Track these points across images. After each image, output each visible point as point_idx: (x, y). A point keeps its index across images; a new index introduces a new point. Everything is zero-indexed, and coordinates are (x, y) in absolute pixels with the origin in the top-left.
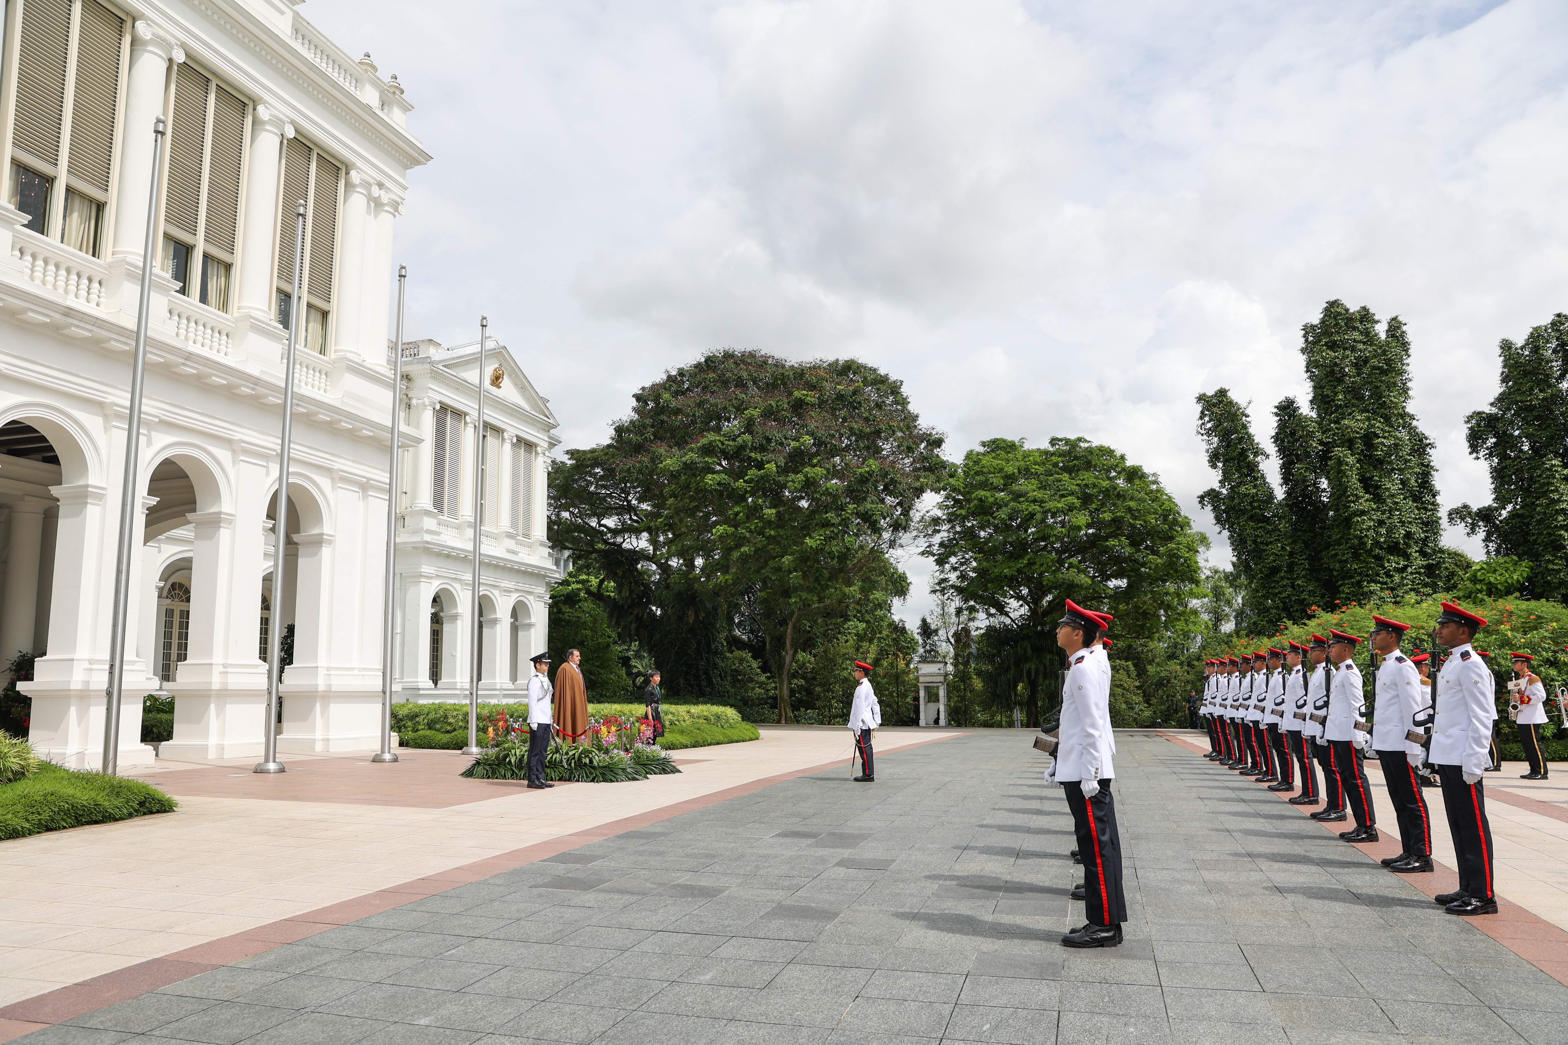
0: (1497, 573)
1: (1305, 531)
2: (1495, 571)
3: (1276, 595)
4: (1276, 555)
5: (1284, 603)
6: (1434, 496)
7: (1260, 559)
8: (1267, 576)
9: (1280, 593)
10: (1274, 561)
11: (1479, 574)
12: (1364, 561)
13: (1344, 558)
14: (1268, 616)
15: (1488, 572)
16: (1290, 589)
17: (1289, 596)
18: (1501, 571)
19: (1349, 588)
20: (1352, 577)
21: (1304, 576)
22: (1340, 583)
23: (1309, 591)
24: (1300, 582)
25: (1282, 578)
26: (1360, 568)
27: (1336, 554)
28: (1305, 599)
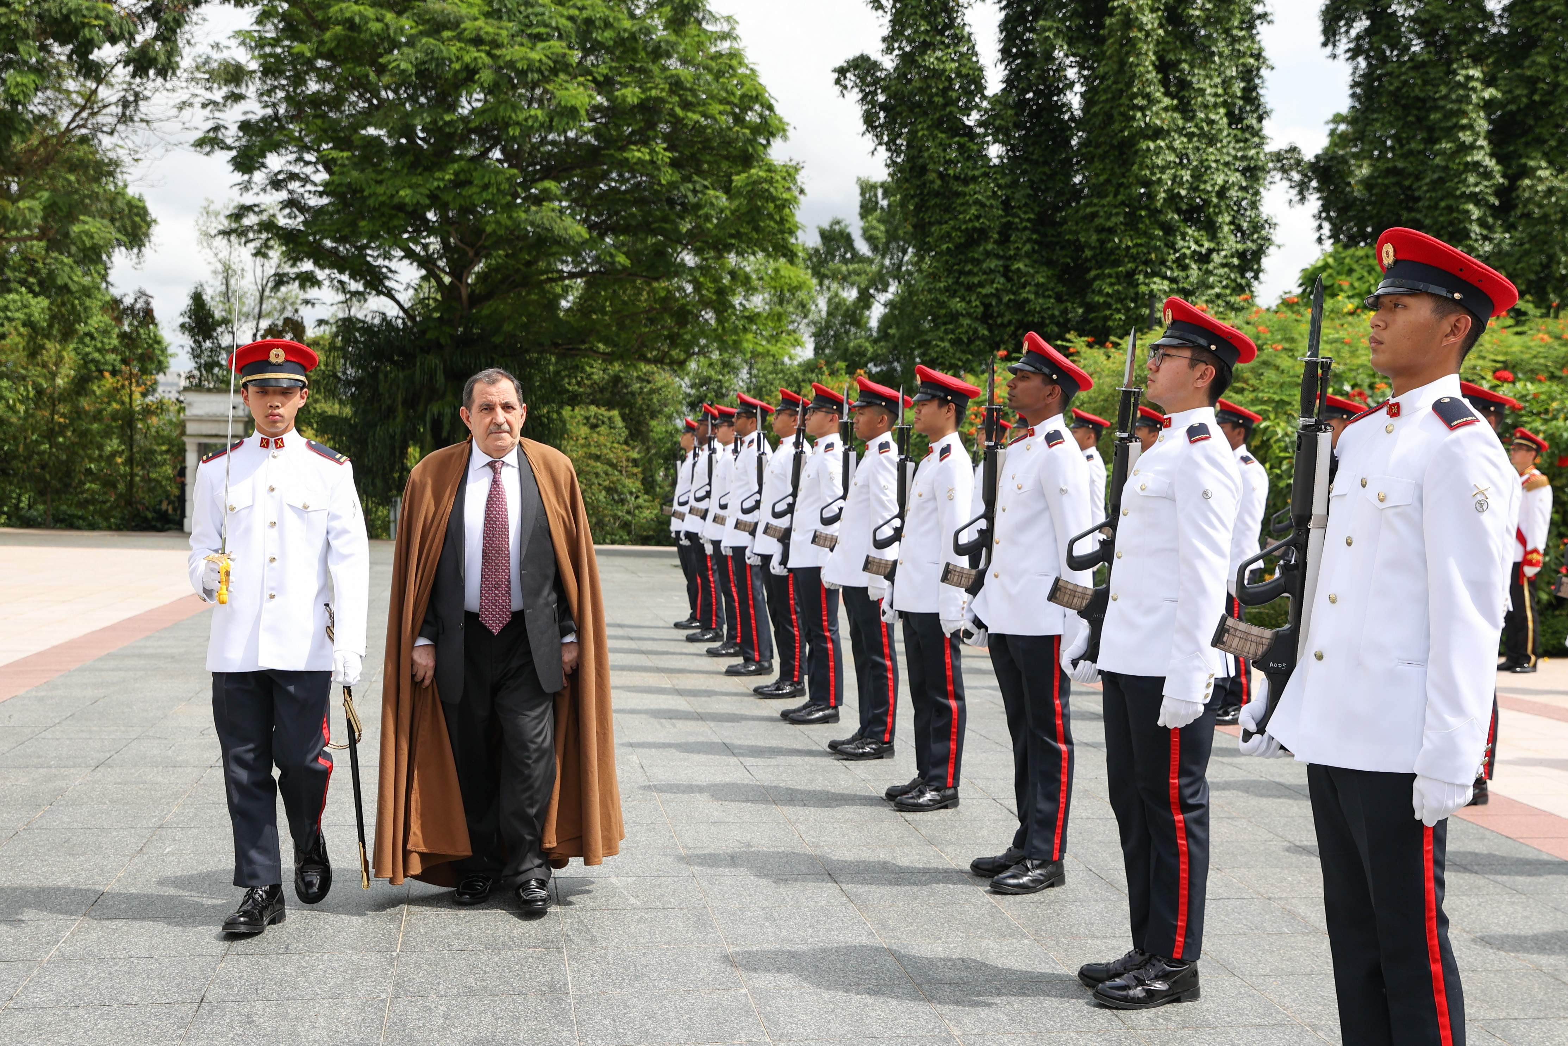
0: (1355, 275)
1: (1037, 162)
2: (1351, 271)
3: (970, 288)
4: (983, 205)
5: (987, 306)
6: (1260, 119)
7: (947, 210)
8: (961, 248)
9: (981, 285)
10: (978, 217)
11: (1324, 276)
12: (1145, 233)
13: (1109, 224)
14: (953, 332)
15: (1339, 273)
16: (1002, 280)
17: (997, 295)
18: (1359, 271)
19: (1111, 285)
20: (1117, 263)
21: (1028, 255)
22: (1093, 273)
23: (1037, 285)
24: (1021, 266)
25: (988, 254)
26: (1137, 245)
27: (1094, 215)
28: (1027, 301)
